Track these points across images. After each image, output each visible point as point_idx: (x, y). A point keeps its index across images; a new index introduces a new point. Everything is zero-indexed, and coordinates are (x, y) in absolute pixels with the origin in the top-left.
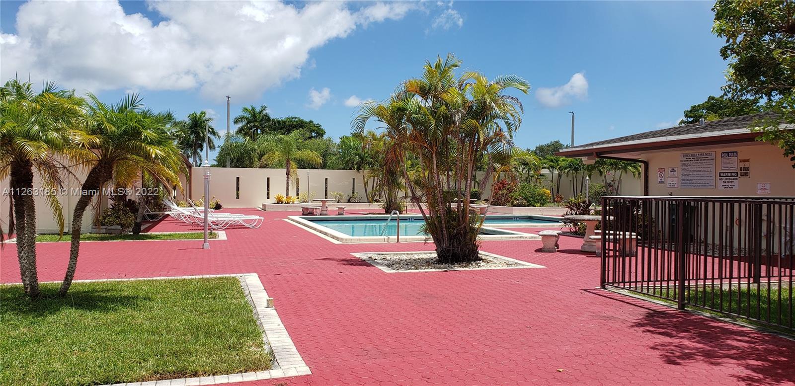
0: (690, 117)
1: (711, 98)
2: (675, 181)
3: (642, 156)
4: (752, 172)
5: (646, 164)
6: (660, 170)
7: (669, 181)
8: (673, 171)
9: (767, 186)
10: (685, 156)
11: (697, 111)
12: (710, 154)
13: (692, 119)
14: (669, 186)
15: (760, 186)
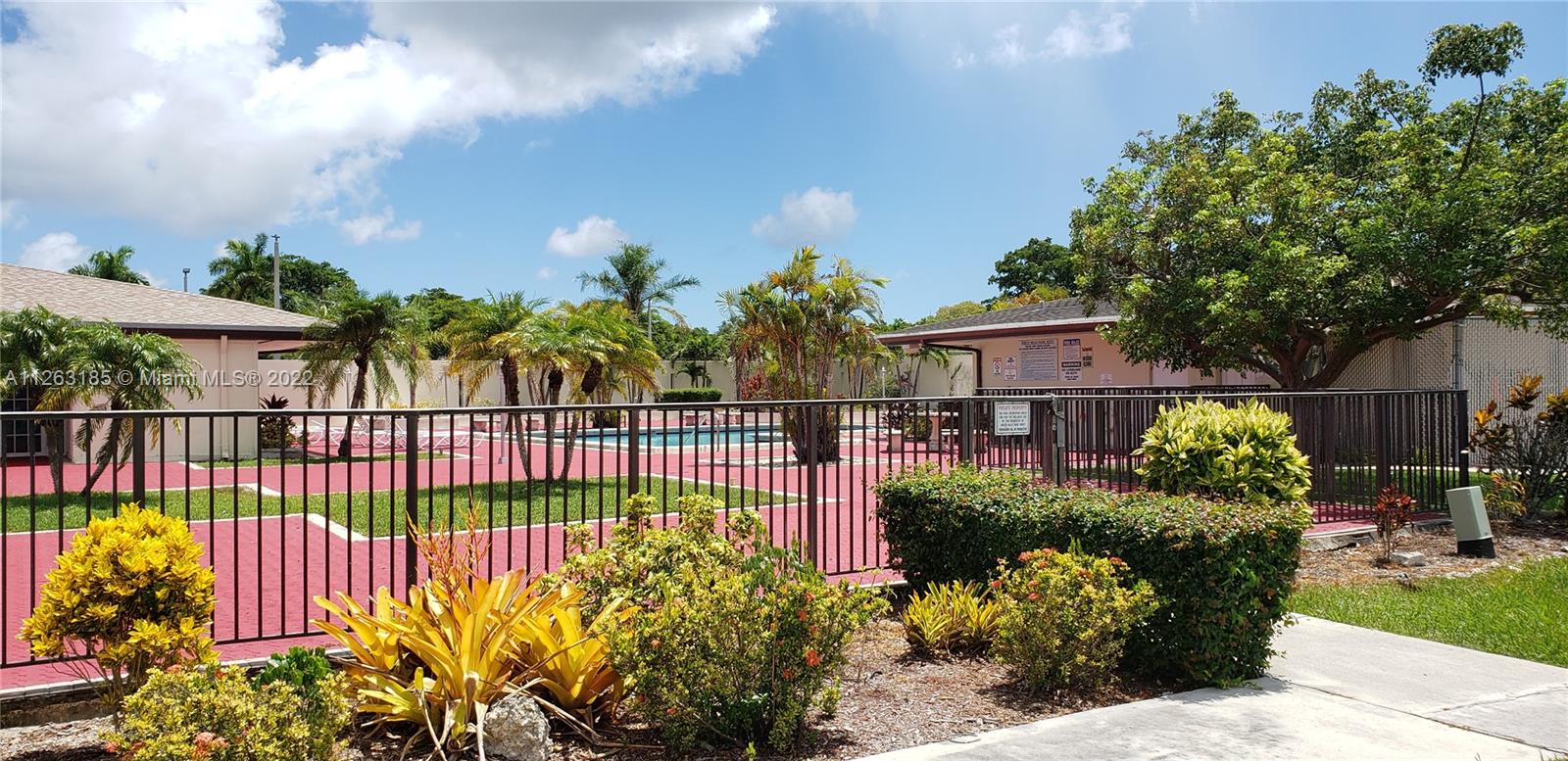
0: (1004, 271)
1: (1033, 242)
2: (1014, 372)
3: (974, 344)
4: (1094, 361)
5: (979, 353)
6: (996, 360)
7: (1007, 372)
8: (1011, 360)
9: (1110, 377)
10: (1024, 343)
11: (1015, 261)
12: (1052, 342)
13: (1006, 274)
14: (1006, 378)
15: (1103, 376)
